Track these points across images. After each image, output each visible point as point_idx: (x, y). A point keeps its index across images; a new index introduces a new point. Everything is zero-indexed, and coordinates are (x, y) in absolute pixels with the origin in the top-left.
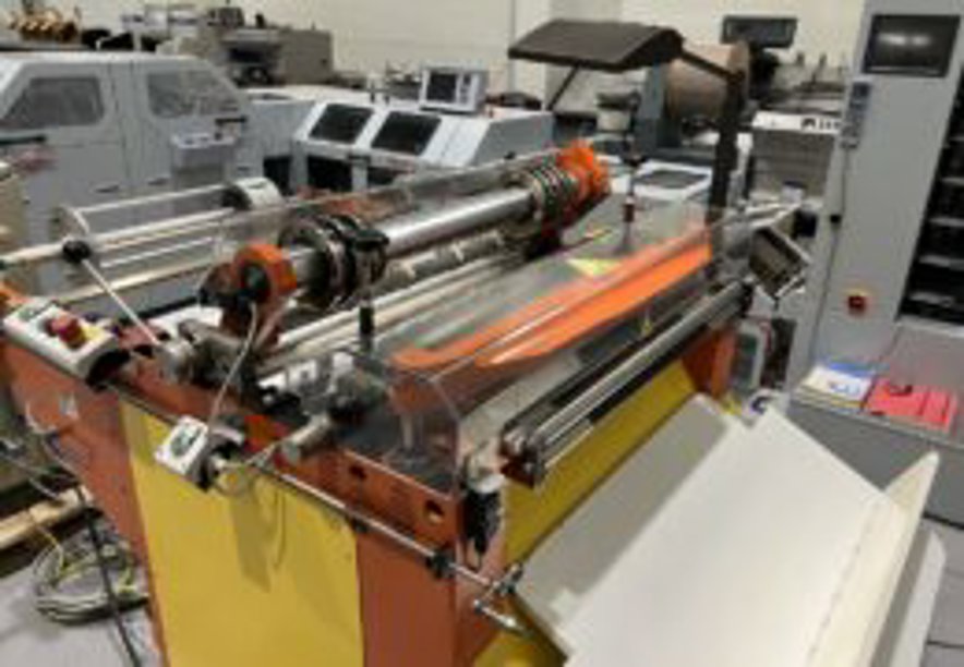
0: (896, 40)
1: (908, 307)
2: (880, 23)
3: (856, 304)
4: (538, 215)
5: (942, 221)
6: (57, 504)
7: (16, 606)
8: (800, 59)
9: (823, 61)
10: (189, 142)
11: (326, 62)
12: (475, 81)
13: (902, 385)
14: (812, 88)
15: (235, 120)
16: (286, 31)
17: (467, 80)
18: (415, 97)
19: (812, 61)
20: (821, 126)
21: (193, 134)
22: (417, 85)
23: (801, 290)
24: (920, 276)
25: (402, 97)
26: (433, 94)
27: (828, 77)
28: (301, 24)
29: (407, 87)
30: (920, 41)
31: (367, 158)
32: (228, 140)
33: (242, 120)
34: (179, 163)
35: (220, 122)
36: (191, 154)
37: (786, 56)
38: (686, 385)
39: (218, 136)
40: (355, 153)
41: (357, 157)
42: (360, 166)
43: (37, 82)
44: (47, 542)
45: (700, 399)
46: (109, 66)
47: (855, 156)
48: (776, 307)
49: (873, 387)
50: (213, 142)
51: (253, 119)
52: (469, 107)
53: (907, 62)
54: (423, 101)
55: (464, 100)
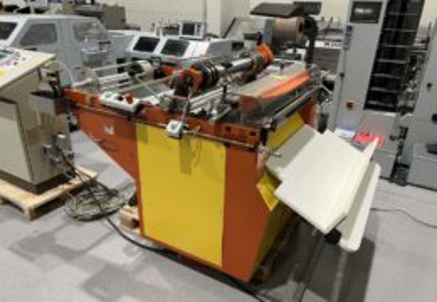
0: (360, 11)
1: (367, 106)
2: (355, 5)
3: (350, 105)
4: (255, 67)
5: (377, 75)
6: (70, 184)
7: (63, 217)
8: (323, 19)
9: (332, 19)
10: (90, 51)
11: (124, 20)
12: (203, 27)
13: (366, 133)
14: (328, 31)
15: (106, 43)
16: (105, 6)
17: (199, 26)
18: (177, 34)
19: (327, 19)
20: (332, 46)
21: (90, 48)
22: (177, 29)
23: (330, 102)
24: (371, 95)
25: (170, 34)
26: (184, 32)
27: (333, 26)
28: (111, 3)
29: (171, 29)
30: (369, 11)
31: (160, 58)
32: (105, 51)
33: (109, 43)
34: (86, 59)
35: (100, 43)
36: (91, 56)
37: (317, 18)
38: (301, 122)
39: (101, 49)
40: (154, 56)
41: (155, 58)
42: (157, 61)
43: (33, 26)
44: (69, 197)
45: (306, 126)
46: (59, 20)
47: (348, 52)
48: (322, 109)
49: (356, 135)
50: (99, 51)
51: (113, 42)
52: (200, 37)
53: (364, 19)
54: (181, 35)
55: (199, 35)
